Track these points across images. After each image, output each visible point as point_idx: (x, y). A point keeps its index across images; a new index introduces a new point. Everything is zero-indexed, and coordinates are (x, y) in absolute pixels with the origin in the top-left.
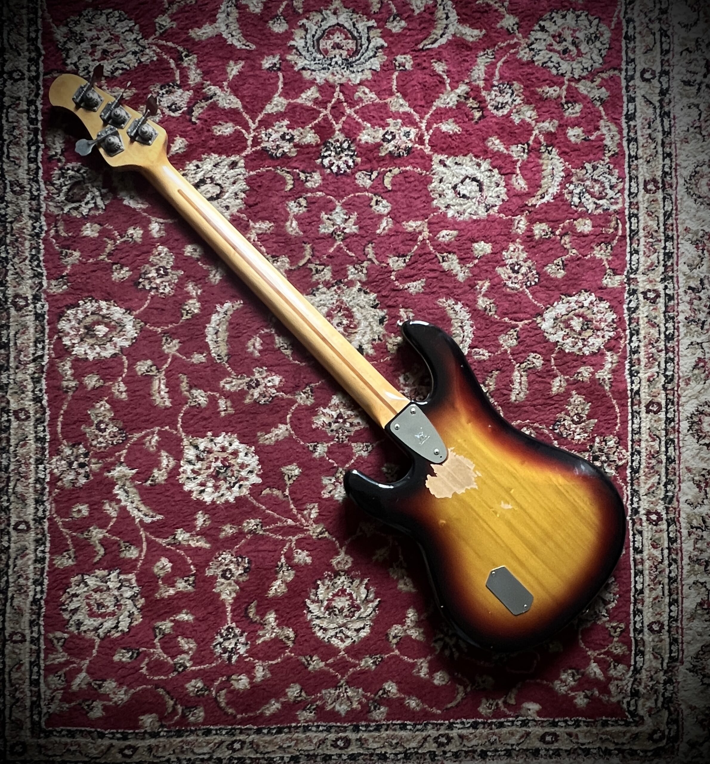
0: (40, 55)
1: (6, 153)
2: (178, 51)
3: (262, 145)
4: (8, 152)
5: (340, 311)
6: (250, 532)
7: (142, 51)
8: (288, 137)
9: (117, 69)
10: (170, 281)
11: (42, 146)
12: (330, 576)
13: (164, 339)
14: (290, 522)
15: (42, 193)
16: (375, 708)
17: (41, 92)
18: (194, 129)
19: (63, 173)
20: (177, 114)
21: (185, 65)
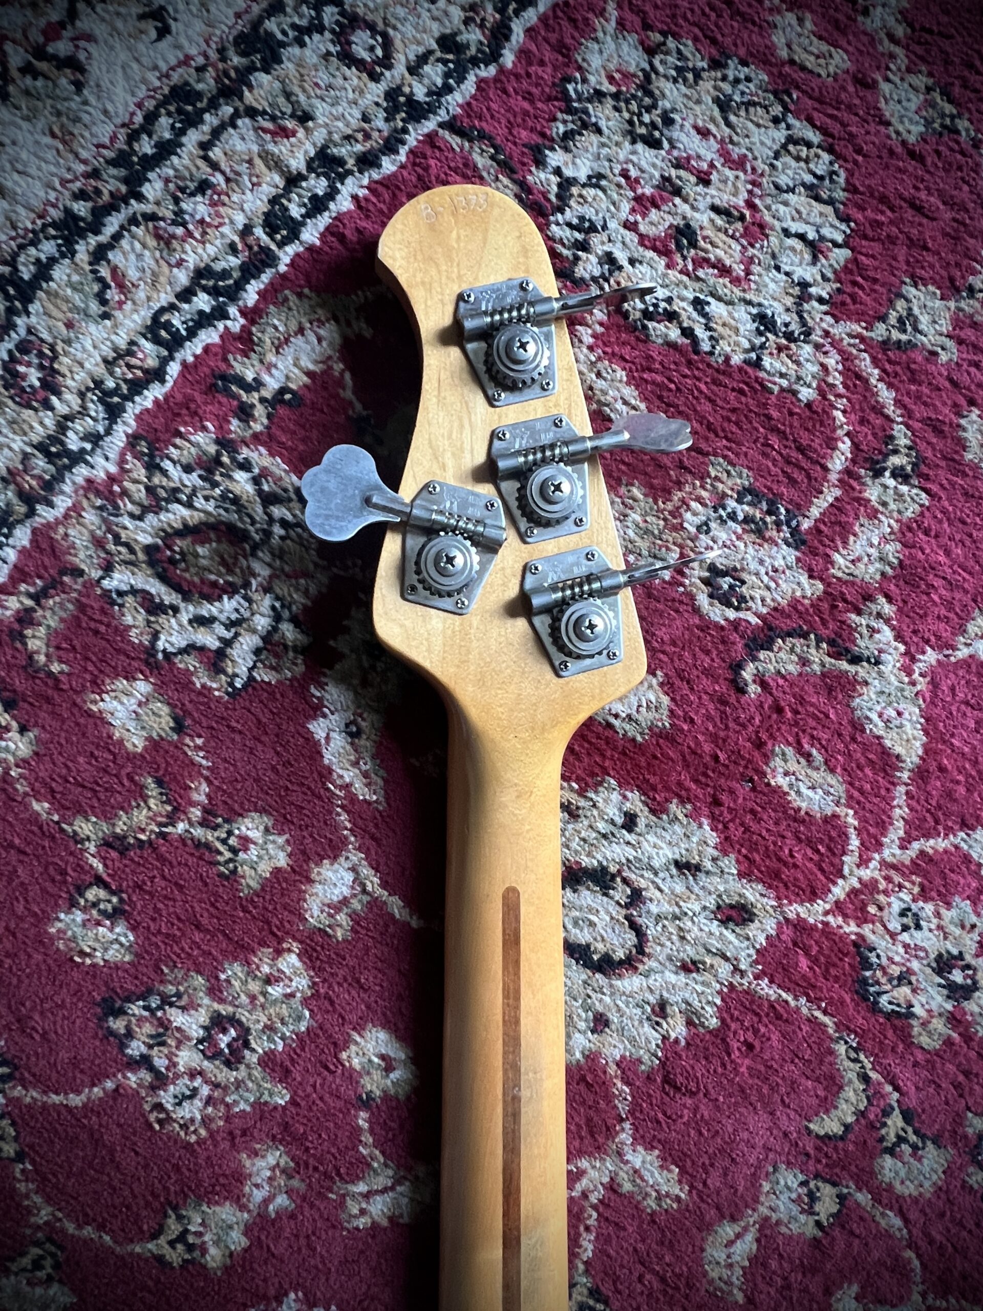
0: (494, 56)
1: (103, 238)
2: (892, 438)
3: (866, 930)
4: (117, 237)
7: (789, 337)
8: (957, 976)
9: (671, 316)
10: (225, 1089)
11: (236, 323)
13: (35, 1251)
15: (98, 460)
17: (388, 165)
18: (723, 702)
19: (217, 461)
20: (717, 613)
21: (873, 493)
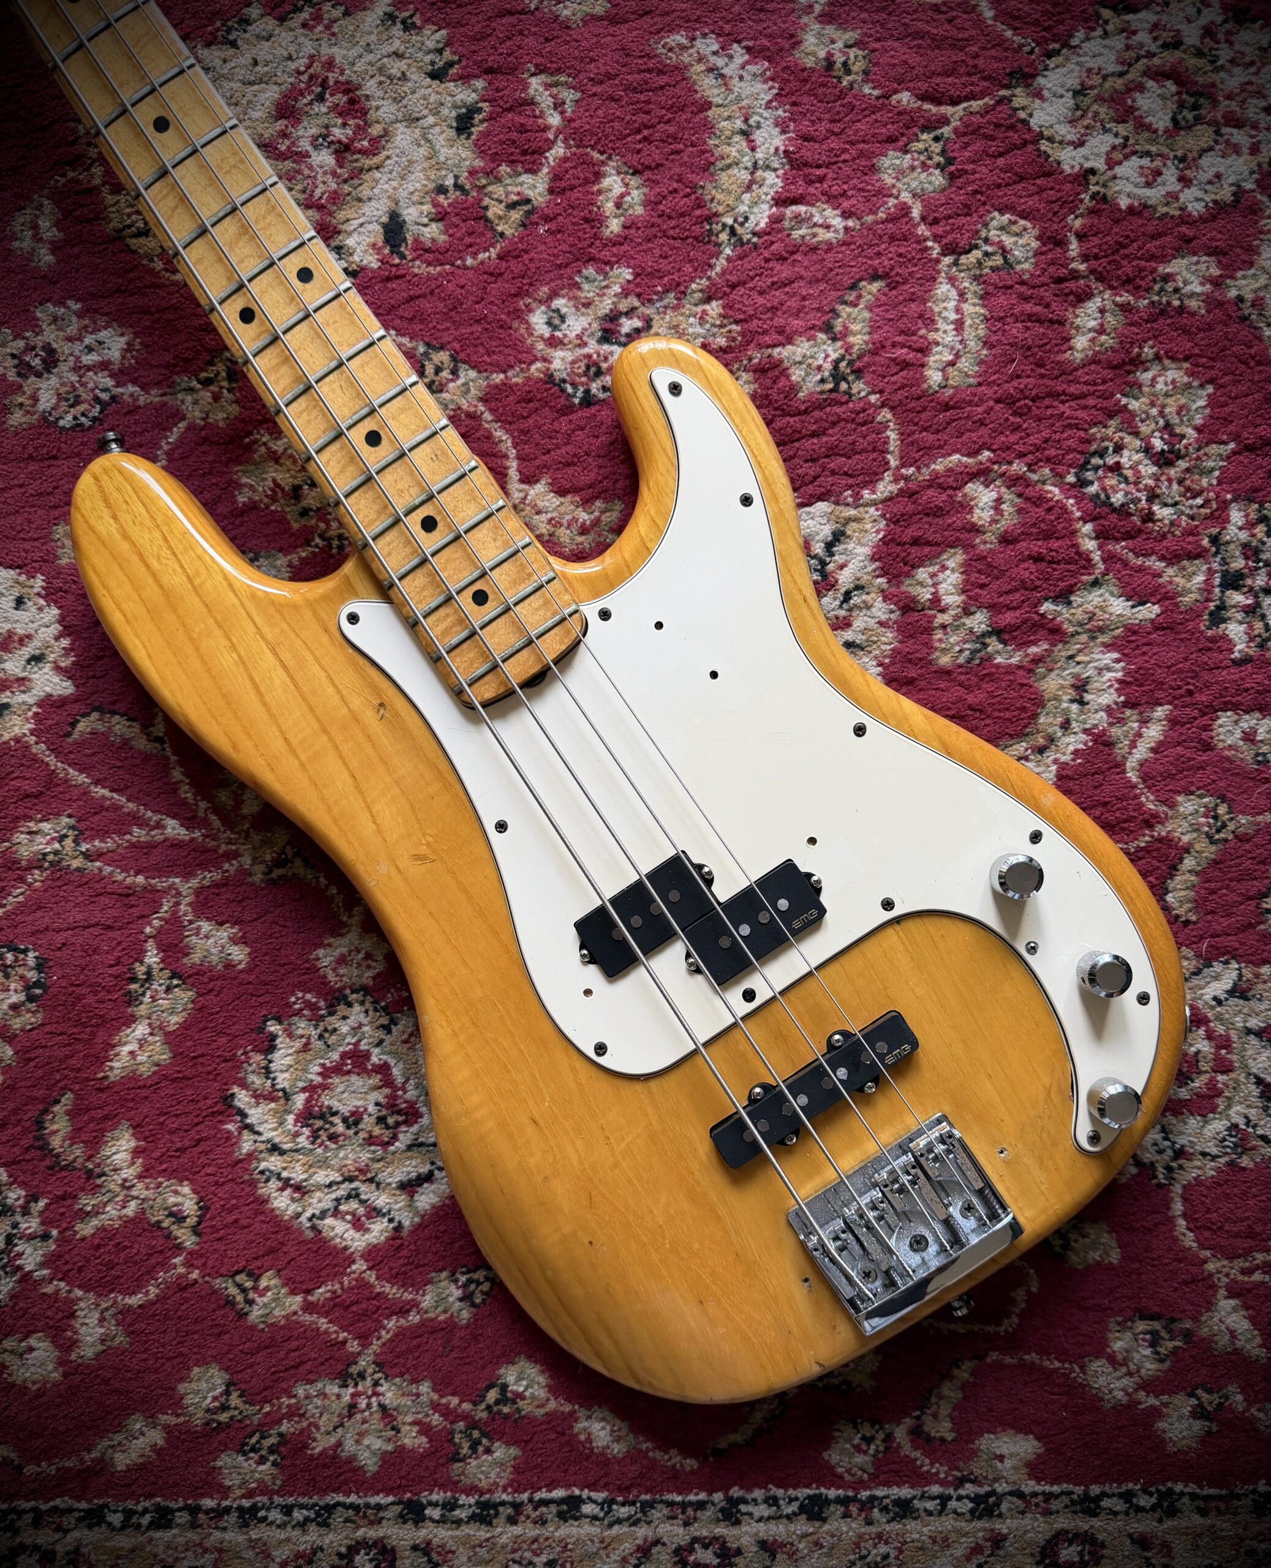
5: (321, 98)
6: (38, 862)
12: (313, 1007)
14: (173, 828)
16: (474, 1447)
